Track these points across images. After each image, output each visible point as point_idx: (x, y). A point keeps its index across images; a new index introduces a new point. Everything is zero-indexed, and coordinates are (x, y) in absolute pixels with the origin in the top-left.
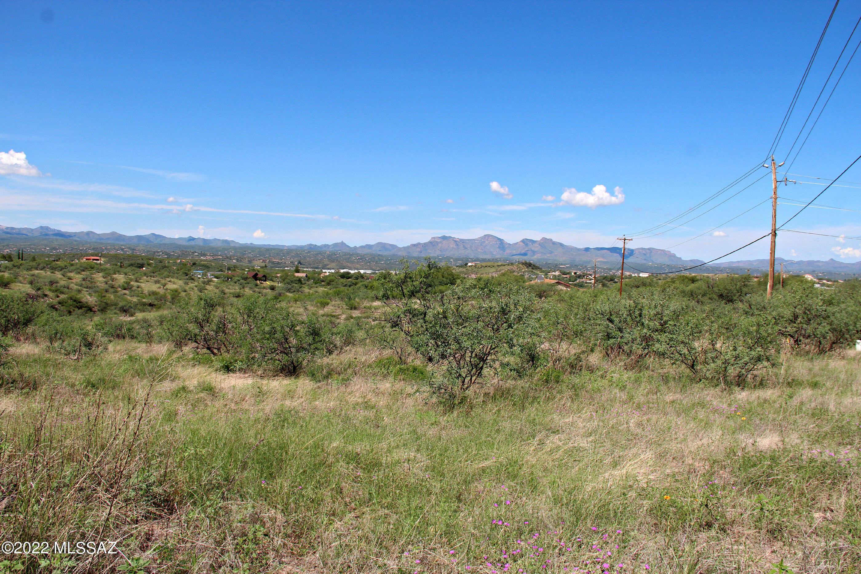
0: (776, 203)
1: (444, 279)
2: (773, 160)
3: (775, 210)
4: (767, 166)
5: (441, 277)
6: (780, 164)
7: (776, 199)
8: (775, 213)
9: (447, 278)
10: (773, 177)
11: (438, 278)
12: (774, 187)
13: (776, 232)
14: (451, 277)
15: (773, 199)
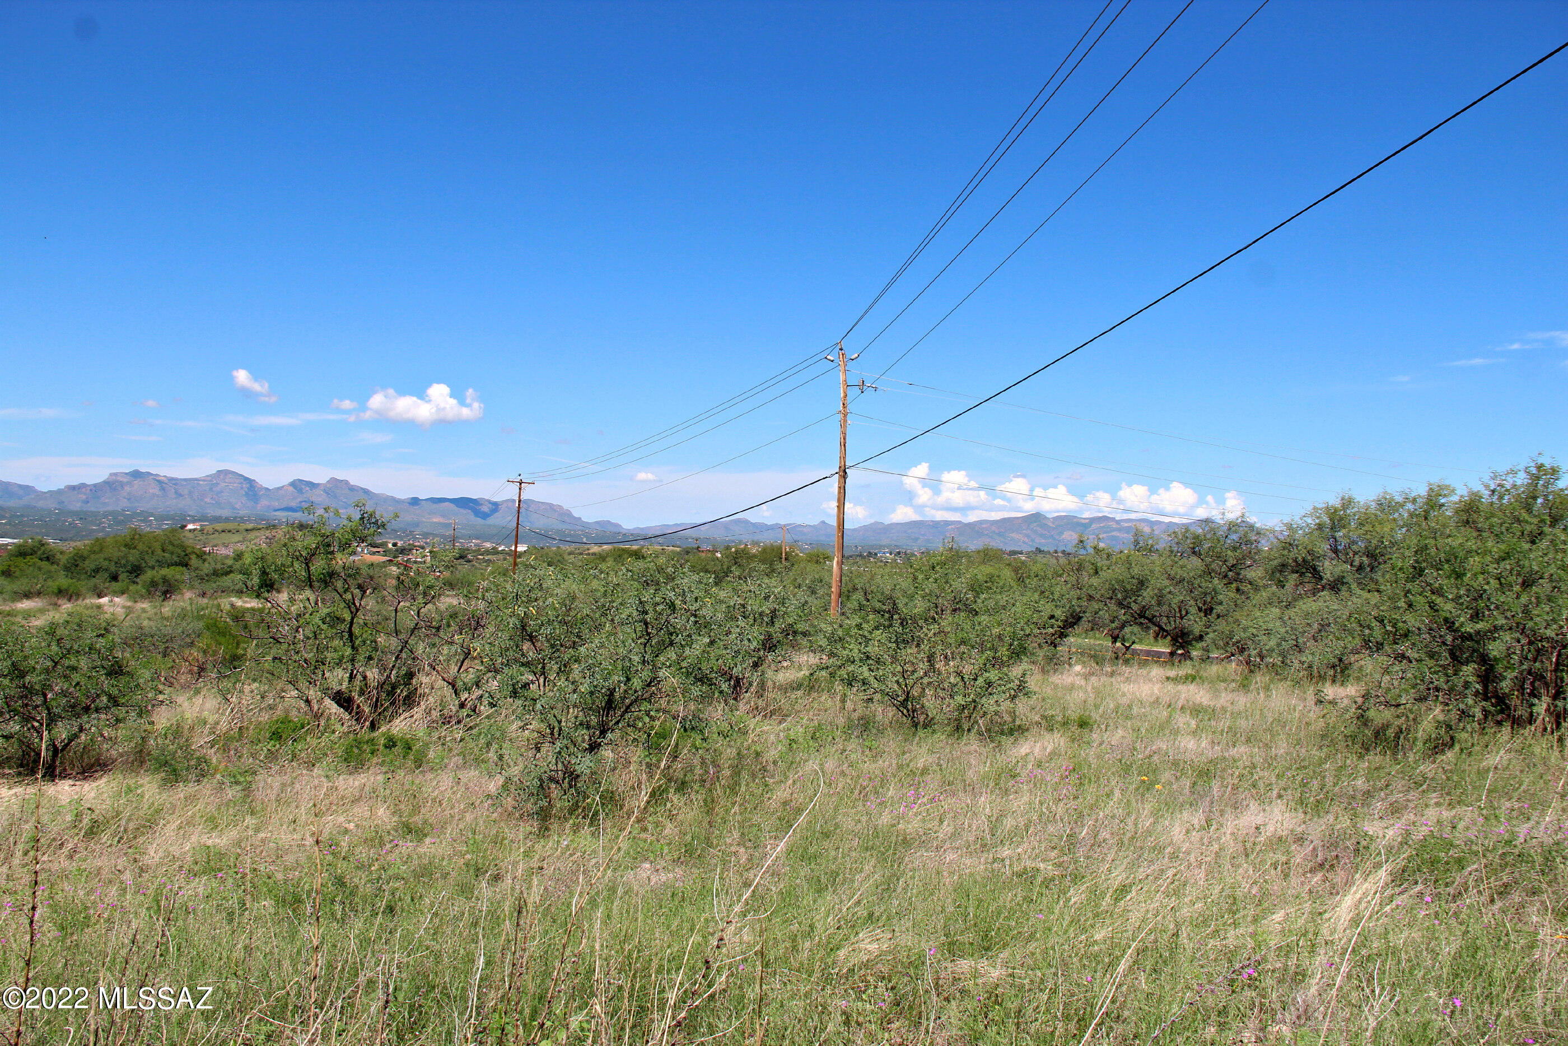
0: (845, 421)
1: (166, 555)
2: (841, 349)
3: (844, 434)
4: (832, 359)
5: (159, 552)
6: (853, 357)
7: (845, 416)
8: (844, 439)
9: (172, 553)
10: (842, 378)
11: (153, 553)
12: (842, 395)
13: (847, 470)
14: (179, 551)
15: (842, 415)
